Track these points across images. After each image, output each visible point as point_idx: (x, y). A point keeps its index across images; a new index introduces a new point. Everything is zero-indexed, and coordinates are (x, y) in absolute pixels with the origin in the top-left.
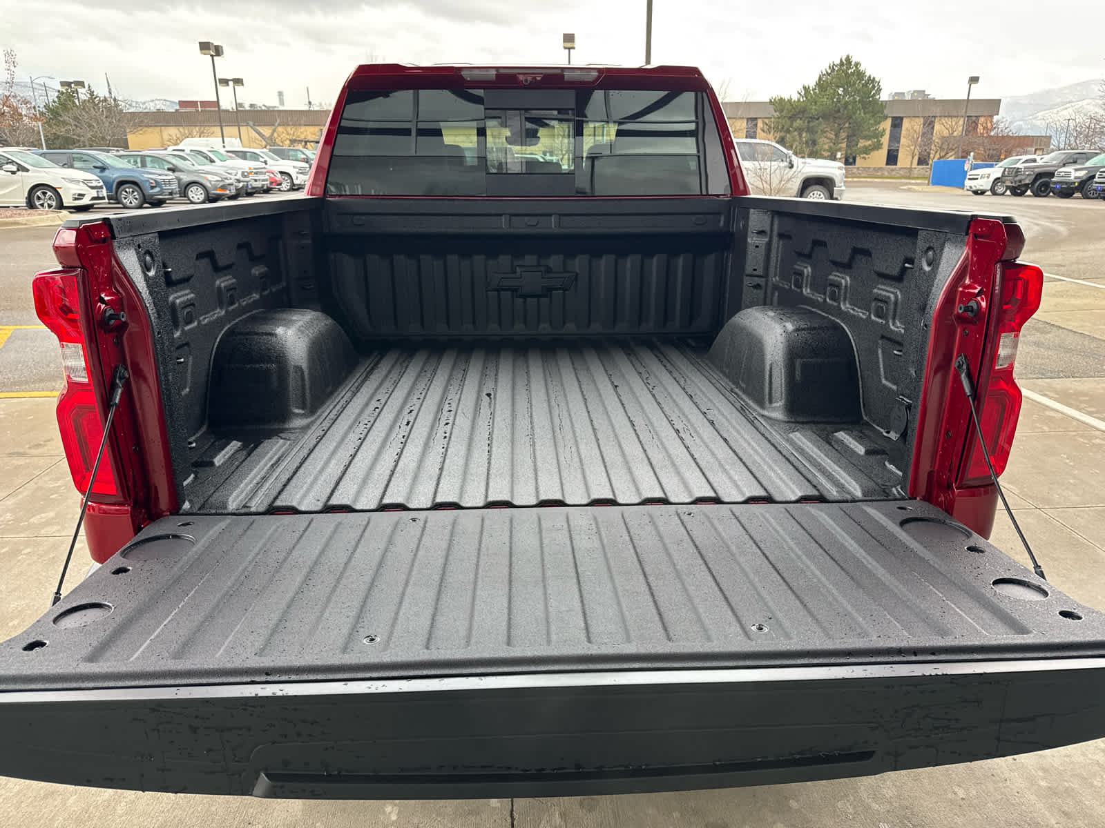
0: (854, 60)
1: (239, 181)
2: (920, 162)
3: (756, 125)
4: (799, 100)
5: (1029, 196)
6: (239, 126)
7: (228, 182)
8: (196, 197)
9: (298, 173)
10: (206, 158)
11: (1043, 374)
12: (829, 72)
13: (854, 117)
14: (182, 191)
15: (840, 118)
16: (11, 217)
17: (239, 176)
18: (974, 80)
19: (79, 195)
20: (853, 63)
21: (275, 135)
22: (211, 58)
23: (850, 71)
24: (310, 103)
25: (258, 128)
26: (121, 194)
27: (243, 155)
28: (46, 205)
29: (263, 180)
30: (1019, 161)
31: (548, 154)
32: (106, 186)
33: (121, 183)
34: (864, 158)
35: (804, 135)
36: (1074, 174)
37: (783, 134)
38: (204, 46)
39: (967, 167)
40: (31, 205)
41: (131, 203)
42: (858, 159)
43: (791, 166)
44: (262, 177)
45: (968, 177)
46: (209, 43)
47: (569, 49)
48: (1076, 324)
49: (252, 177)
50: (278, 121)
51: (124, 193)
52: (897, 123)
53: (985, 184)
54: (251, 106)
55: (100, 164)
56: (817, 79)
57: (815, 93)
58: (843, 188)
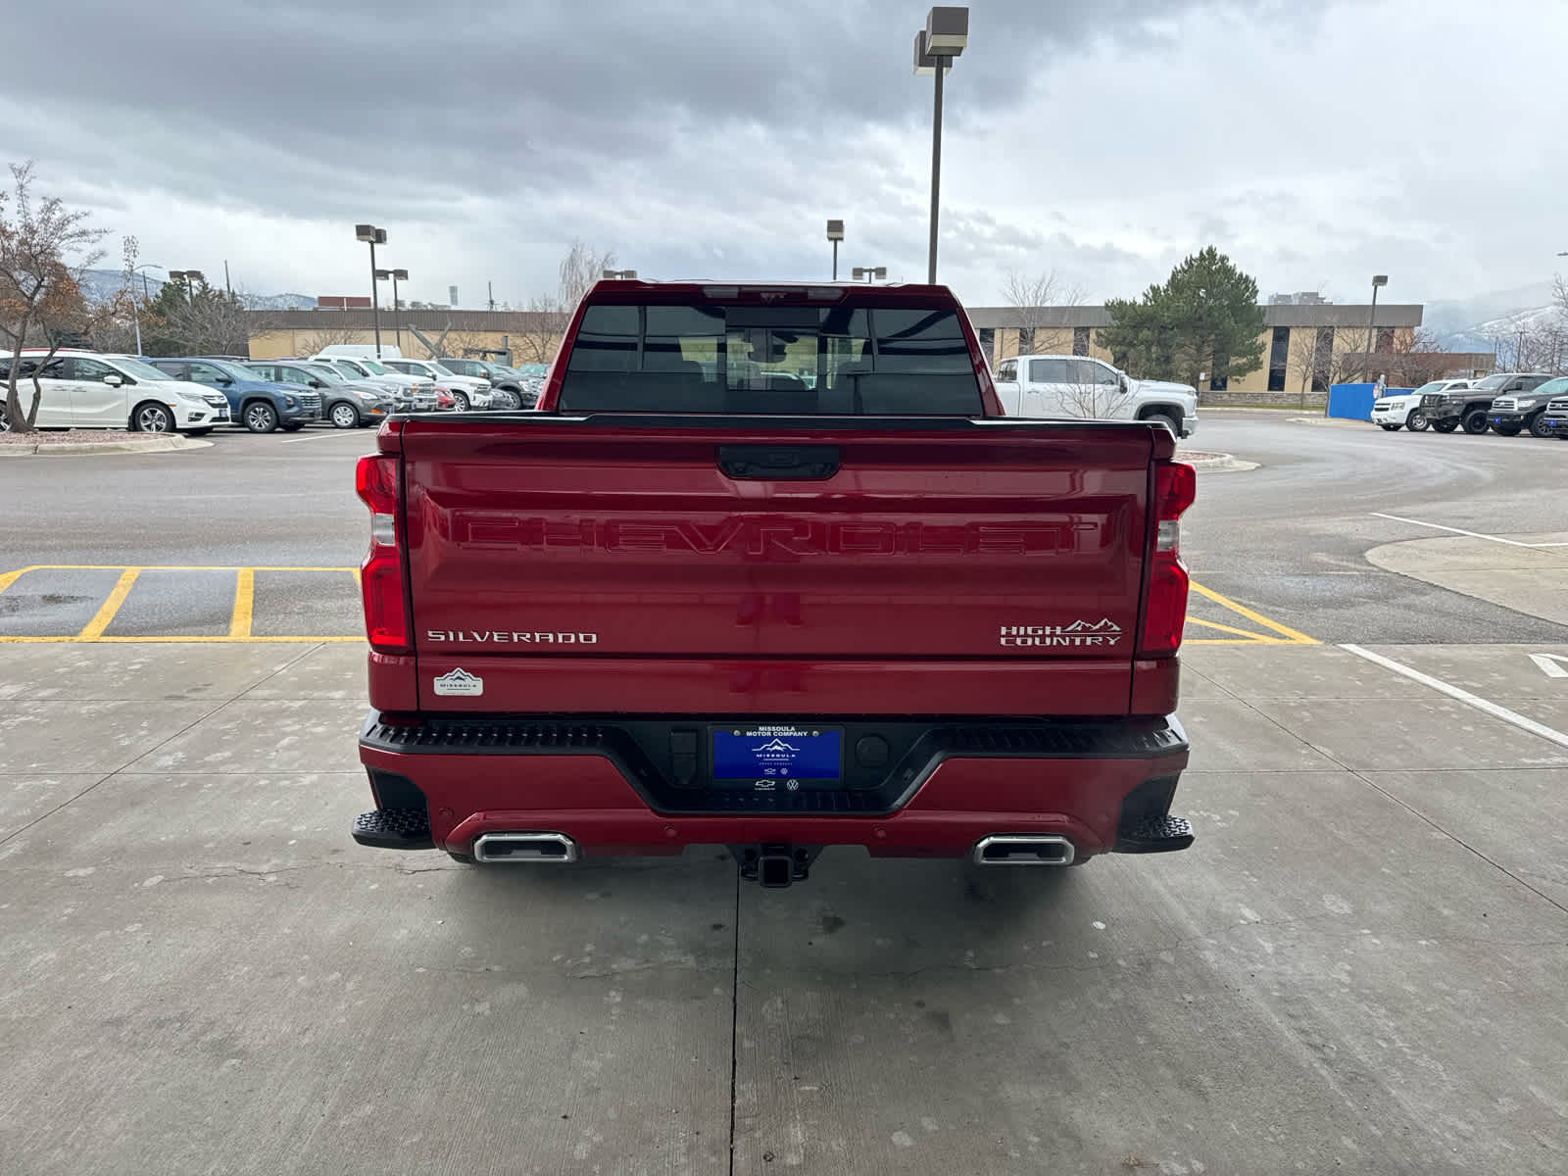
0: (1219, 253)
1: (399, 400)
2: (1316, 387)
3: (1088, 337)
4: (1145, 304)
5: (1459, 433)
6: (398, 330)
7: (385, 401)
8: (343, 420)
9: (476, 392)
10: (357, 370)
11: (1404, 639)
12: (1186, 268)
13: (1221, 327)
14: (326, 413)
15: (1202, 328)
16: (111, 440)
17: (400, 394)
18: (1381, 280)
19: (197, 414)
20: (1218, 257)
21: (445, 342)
22: (369, 245)
23: (1214, 267)
24: (492, 302)
25: (421, 332)
26: (249, 414)
27: (405, 368)
28: (154, 426)
29: (431, 400)
30: (1443, 387)
31: (806, 372)
32: (230, 404)
33: (251, 401)
34: (1237, 380)
35: (1154, 349)
36: (1519, 403)
37: (1124, 348)
38: (363, 231)
39: (1376, 393)
40: (134, 426)
41: (260, 426)
42: (1229, 382)
43: (1124, 390)
44: (429, 396)
45: (1376, 407)
46: (368, 227)
47: (836, 240)
48: (1464, 585)
49: (416, 396)
50: (450, 324)
51: (252, 413)
52: (1281, 335)
53: (1398, 416)
54: (414, 304)
55: (224, 377)
56: (1170, 277)
57: (1167, 295)
58: (1195, 418)
